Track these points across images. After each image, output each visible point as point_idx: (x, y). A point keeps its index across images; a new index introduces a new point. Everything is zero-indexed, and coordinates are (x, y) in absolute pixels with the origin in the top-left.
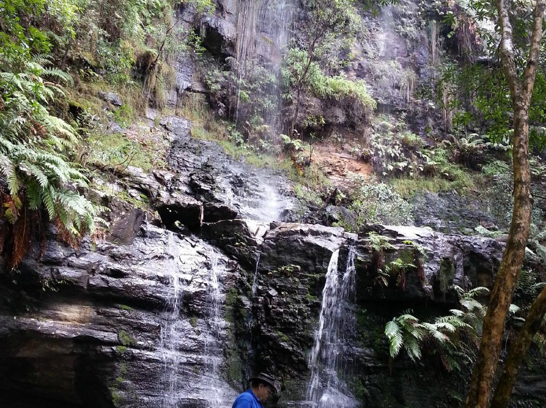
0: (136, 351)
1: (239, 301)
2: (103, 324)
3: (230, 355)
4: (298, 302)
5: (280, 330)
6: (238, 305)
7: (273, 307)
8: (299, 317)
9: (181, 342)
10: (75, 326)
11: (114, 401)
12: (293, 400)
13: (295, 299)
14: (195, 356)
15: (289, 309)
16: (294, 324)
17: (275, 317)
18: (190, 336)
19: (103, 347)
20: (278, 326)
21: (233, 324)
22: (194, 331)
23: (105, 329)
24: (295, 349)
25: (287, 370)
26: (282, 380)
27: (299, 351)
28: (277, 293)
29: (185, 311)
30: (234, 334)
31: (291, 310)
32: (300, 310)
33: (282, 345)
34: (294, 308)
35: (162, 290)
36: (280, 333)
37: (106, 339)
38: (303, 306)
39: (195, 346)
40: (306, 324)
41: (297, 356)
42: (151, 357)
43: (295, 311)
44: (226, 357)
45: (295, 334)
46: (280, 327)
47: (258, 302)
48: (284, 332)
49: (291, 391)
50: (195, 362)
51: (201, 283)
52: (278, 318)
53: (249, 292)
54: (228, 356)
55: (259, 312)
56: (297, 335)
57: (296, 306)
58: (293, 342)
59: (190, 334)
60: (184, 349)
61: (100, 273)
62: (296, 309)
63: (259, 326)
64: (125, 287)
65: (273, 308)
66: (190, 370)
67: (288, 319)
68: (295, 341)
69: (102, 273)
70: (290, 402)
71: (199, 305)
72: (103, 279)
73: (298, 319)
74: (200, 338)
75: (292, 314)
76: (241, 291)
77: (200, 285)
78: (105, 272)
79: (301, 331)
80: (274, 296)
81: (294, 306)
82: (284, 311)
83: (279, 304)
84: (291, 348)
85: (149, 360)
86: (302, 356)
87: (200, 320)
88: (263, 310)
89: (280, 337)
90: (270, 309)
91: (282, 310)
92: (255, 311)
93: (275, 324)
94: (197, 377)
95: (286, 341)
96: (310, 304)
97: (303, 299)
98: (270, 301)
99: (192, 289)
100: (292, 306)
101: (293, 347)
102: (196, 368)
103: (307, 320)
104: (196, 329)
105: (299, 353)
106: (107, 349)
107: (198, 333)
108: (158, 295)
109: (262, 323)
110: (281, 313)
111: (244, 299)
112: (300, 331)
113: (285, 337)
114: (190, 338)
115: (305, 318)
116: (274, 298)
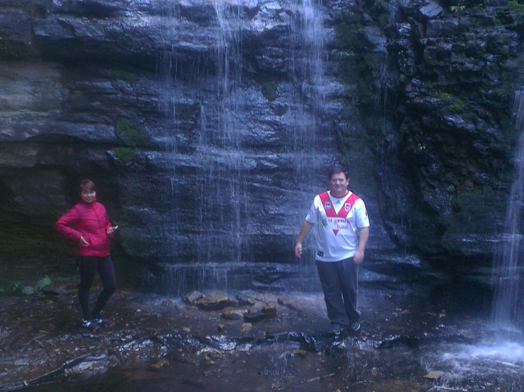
0: (152, 155)
1: (362, 37)
2: (84, 111)
3: (348, 147)
4: (487, 23)
5: (448, 90)
6: (362, 46)
7: (429, 41)
8: (491, 57)
9: (244, 132)
10: (28, 118)
11: (124, 244)
12: (476, 232)
13: (481, 17)
14: (274, 156)
15: (465, 41)
16: (477, 74)
17: (435, 62)
18: (262, 118)
19: (91, 152)
20: (443, 81)
21: (354, 87)
22: (271, 107)
23: (90, 118)
24: (480, 126)
25: (464, 171)
26: (456, 192)
27: (490, 130)
28: (440, 9)
29: (251, 69)
30: (356, 106)
31: (471, 42)
32: (491, 40)
33: (452, 121)
34: (478, 38)
35: (192, 35)
36: (448, 97)
37: (91, 137)
38: (499, 31)
39: (272, 136)
40: (506, 70)
41: (486, 142)
42: (183, 164)
43: (478, 45)
44: (342, 152)
45: (480, 95)
46: (445, 83)
47: (398, 36)
48: (455, 94)
49: (473, 213)
50: (276, 166)
51: (278, 11)
52: (442, 64)
53: (382, 17)
54: (344, 151)
55: (401, 56)
56: (486, 96)
57: (483, 32)
58: (477, 112)
59: (261, 114)
60: (251, 145)
61: (55, 13)
62: (481, 39)
63: (402, 85)
64: (112, 34)
65: (430, 43)
66: (264, 182)
67: (462, 64)
68: (481, 110)
69: (60, 11)
70: (468, 237)
71: (277, 57)
72: (62, 23)
73: (486, 60)
74: (285, 120)
75: (471, 52)
76: (367, 16)
77: (276, 15)
78: (66, 9)
79: (495, 86)
80: (434, 18)
81: (477, 33)
82: (454, 46)
83: (444, 34)
84: (471, 126)
85: (181, 170)
86: (497, 141)
87: (282, 85)
88: (409, 51)
89: (448, 103)
90: (423, 47)
91: (449, 46)
92: (393, 54)
93: (434, 78)
94: (281, 193)
95: (459, 112)
96: (516, 23)
97: (501, 16)
98: (425, 29)
99: (258, 25)
100: (473, 34)
101: (475, 122)
102: (280, 177)
103: (508, 61)
104: (276, 102)
105: (492, 135)
106: (98, 156)
107: (280, 110)
108: (184, 44)
109: (409, 78)
110: (448, 53)
111: (372, 33)
112: (490, 87)
113: (458, 104)
114: (263, 122)
115: (504, 57)
116: (432, 21)
